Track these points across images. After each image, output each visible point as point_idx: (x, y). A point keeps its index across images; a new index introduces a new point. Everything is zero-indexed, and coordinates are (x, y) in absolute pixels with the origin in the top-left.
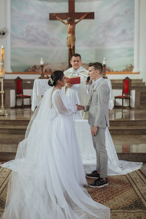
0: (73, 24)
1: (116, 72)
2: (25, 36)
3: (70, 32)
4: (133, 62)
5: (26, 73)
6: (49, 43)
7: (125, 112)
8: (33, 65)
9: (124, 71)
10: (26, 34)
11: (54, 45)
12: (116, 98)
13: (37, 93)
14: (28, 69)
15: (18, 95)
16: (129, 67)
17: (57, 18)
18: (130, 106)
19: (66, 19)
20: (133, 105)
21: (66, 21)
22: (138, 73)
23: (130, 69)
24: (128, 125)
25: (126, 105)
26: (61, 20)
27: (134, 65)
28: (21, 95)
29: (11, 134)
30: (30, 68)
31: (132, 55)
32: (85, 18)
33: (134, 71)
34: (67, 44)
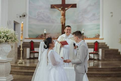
0: (64, 10)
1: (89, 38)
3: (62, 15)
4: (100, 33)
6: (50, 22)
7: (95, 62)
8: (41, 34)
9: (94, 38)
10: (37, 16)
11: (53, 22)
12: (90, 53)
13: (42, 50)
14: (38, 37)
15: (31, 51)
17: (55, 7)
18: (98, 59)
19: (60, 7)
20: (100, 58)
21: (60, 9)
22: (103, 39)
23: (98, 36)
25: (96, 58)
28: (33, 51)
29: (25, 75)
30: (39, 36)
31: (99, 28)
32: (72, 7)
33: (100, 37)
34: (60, 22)
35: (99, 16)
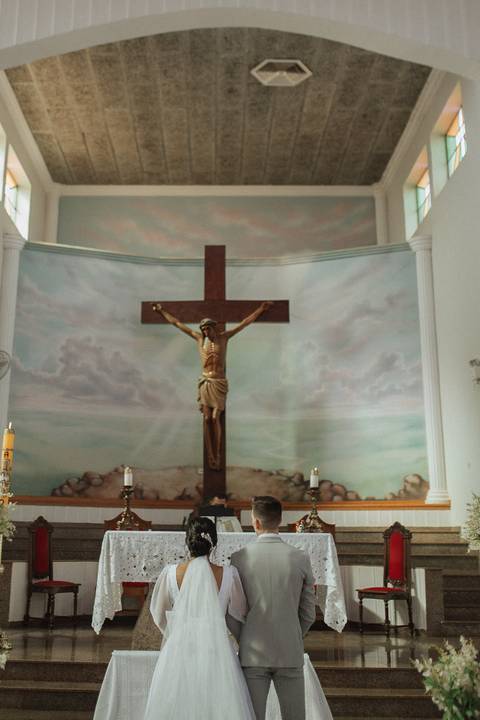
0: (219, 337)
1: (367, 499)
2: (57, 374)
3: (208, 365)
5: (55, 499)
6: (136, 398)
7: (397, 647)
8: (80, 471)
9: (395, 497)
10: (62, 366)
11: (152, 403)
12: (364, 594)
13: (112, 576)
14: (61, 488)
15: (34, 581)
16: (413, 485)
17: (168, 317)
18: (411, 625)
20: (422, 624)
22: (446, 506)
23: (413, 492)
24: (394, 686)
25: (397, 620)
26: (179, 324)
27: (428, 476)
30: (68, 484)
31: (420, 443)
32: (260, 319)
33: (431, 498)
34: (198, 405)
35: (418, 370)
